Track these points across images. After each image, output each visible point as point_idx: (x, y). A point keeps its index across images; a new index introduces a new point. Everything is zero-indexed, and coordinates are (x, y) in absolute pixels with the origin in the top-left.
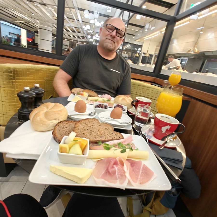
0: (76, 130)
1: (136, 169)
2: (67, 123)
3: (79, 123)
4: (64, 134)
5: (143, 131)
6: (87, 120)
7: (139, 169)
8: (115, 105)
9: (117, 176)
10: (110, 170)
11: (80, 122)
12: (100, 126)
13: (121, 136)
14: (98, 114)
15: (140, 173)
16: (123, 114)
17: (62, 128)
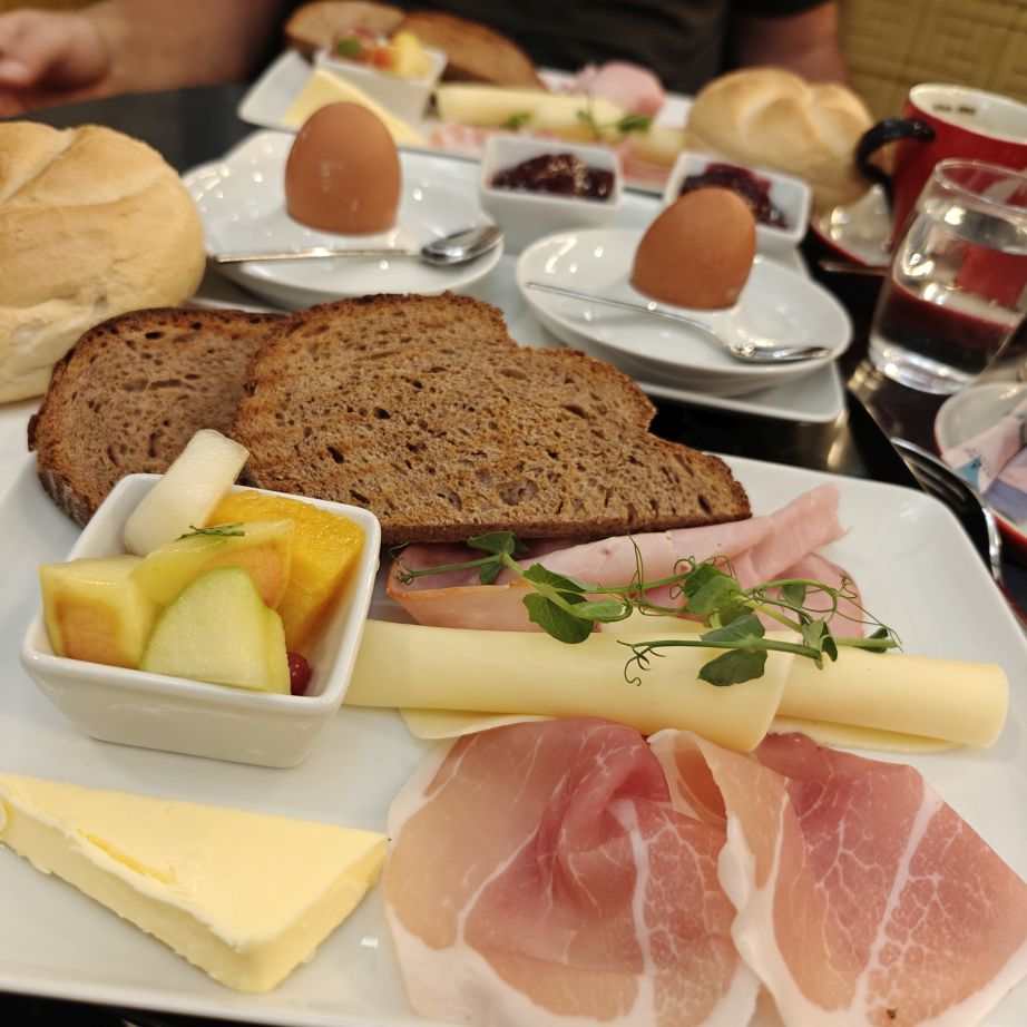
0: (256, 411)
1: (850, 853)
2: (180, 339)
3: (297, 336)
4: (145, 446)
5: (952, 445)
6: (387, 311)
7: (885, 854)
8: (692, 162)
9: (643, 933)
10: (577, 860)
11: (311, 326)
12: (508, 374)
13: (724, 488)
14: (514, 250)
15: (894, 901)
16: (757, 260)
17: (129, 388)
